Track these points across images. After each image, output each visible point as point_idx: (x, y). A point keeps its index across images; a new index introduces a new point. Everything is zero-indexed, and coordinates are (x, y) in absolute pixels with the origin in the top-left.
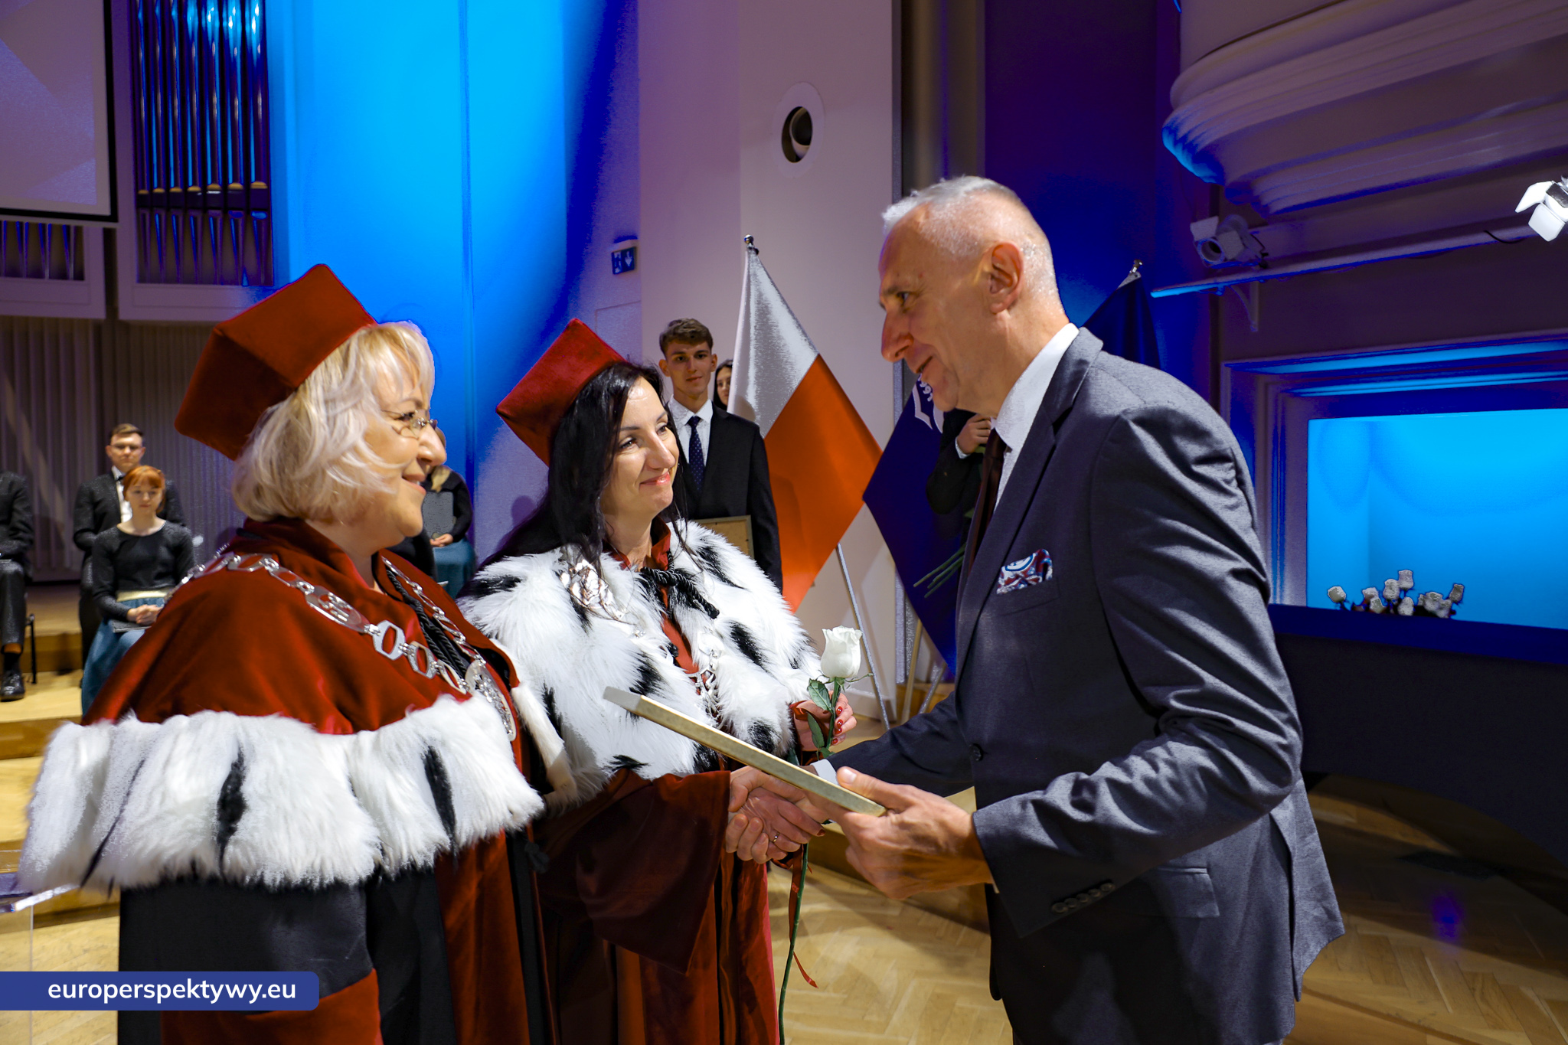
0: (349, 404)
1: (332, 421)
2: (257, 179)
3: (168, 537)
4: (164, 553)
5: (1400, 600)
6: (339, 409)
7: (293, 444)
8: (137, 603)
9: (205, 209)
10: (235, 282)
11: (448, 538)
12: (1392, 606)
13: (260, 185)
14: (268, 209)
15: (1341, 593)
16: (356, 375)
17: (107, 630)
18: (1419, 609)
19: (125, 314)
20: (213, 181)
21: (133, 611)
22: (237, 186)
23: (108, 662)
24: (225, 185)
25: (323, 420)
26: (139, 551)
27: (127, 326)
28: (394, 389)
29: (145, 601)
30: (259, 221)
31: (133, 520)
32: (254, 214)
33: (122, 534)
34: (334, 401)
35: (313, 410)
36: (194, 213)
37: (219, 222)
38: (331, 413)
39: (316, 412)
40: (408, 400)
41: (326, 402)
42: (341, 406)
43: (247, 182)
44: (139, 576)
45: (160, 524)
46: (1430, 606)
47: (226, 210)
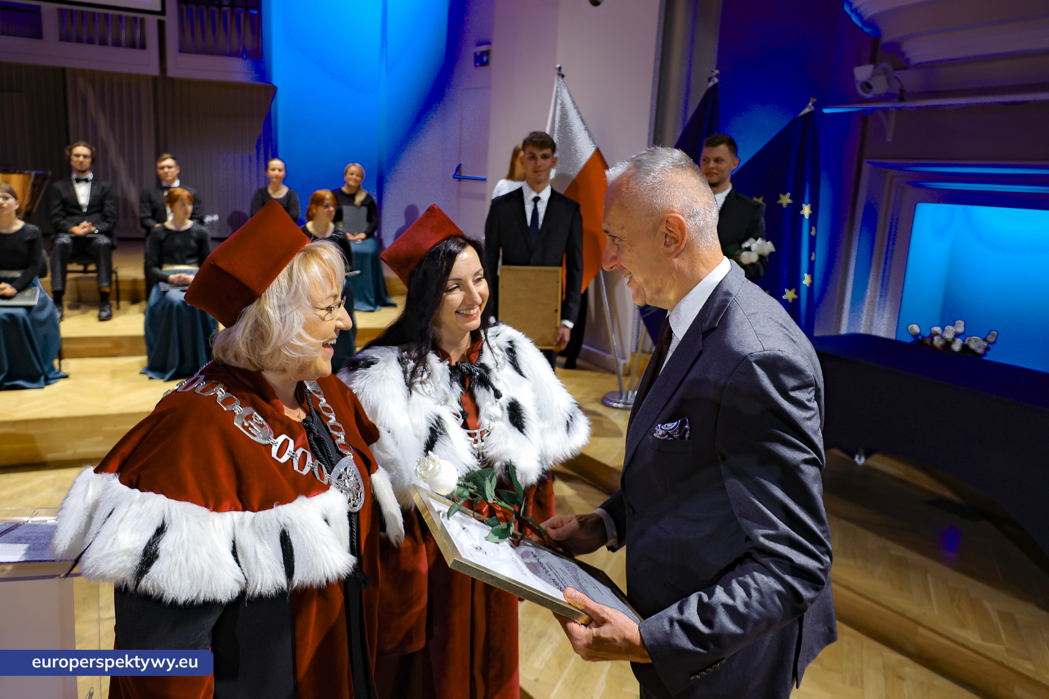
0: (294, 308)
1: (283, 319)
3: (194, 234)
4: (193, 243)
5: (954, 340)
6: (287, 312)
7: (260, 333)
8: (175, 272)
9: (220, 6)
10: (237, 55)
11: (363, 235)
12: (948, 344)
14: (259, 9)
15: (916, 329)
16: (297, 288)
17: (159, 288)
18: (965, 347)
19: (172, 72)
21: (172, 277)
23: (159, 307)
25: (278, 318)
26: (178, 241)
27: (172, 80)
28: (320, 292)
29: (180, 272)
30: (253, 16)
31: (173, 221)
32: (250, 11)
33: (166, 230)
34: (284, 305)
35: (271, 312)
36: (213, 8)
37: (229, 15)
38: (283, 315)
39: (273, 313)
40: (329, 297)
41: (279, 307)
42: (289, 309)
44: (177, 256)
45: (189, 224)
46: (973, 346)
47: (233, 7)
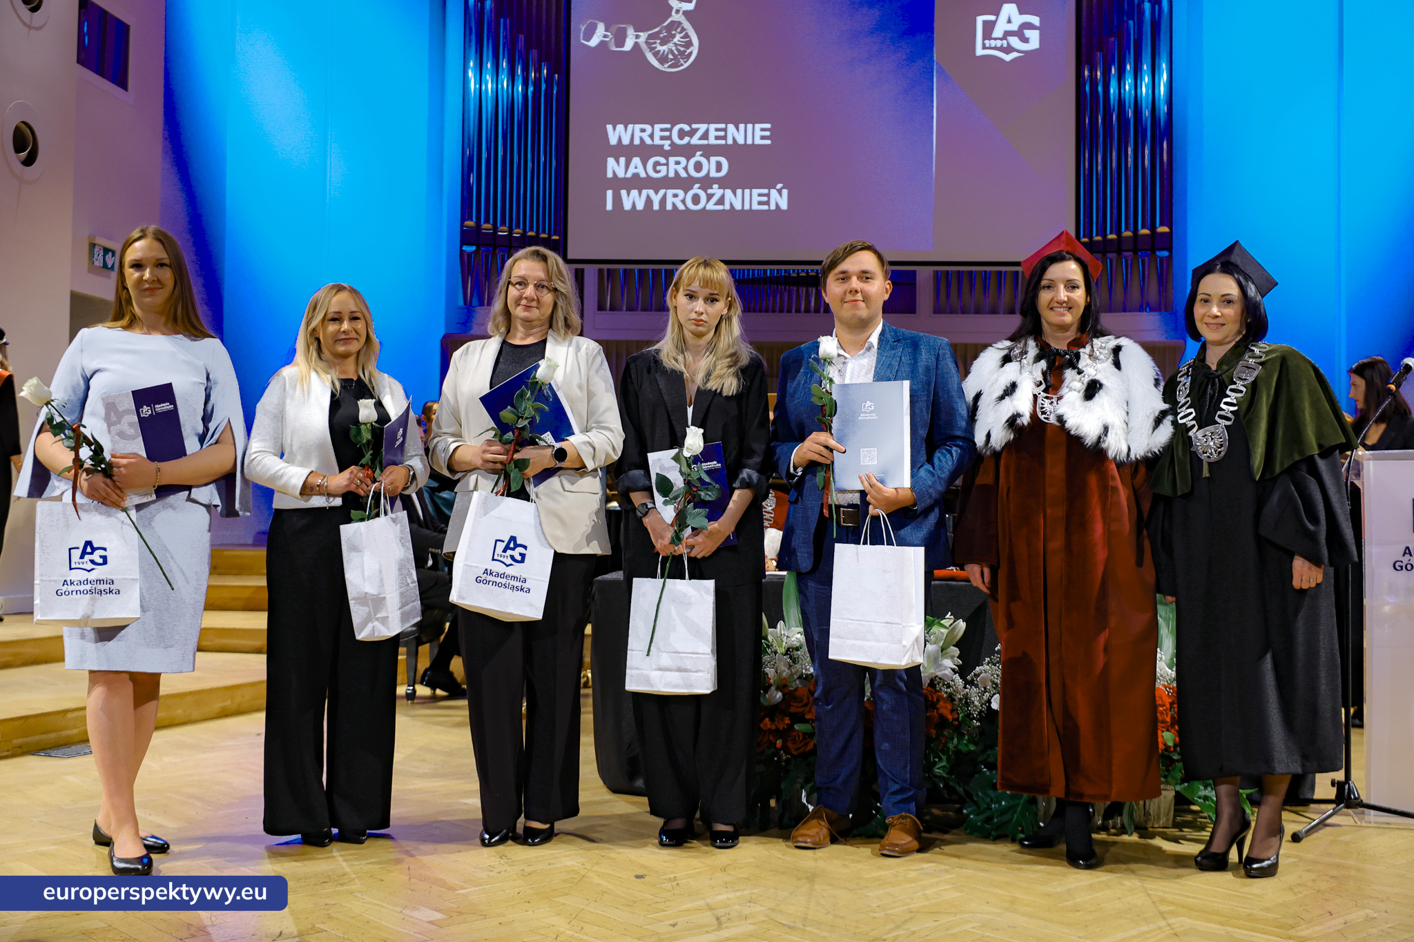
2: (1161, 225)
9: (1119, 251)
10: (1141, 309)
13: (1165, 229)
14: (1170, 249)
20: (1127, 229)
22: (1146, 231)
24: (1135, 230)
30: (1161, 259)
32: (1158, 253)
36: (1110, 255)
37: (1129, 262)
43: (1153, 228)
47: (1135, 251)
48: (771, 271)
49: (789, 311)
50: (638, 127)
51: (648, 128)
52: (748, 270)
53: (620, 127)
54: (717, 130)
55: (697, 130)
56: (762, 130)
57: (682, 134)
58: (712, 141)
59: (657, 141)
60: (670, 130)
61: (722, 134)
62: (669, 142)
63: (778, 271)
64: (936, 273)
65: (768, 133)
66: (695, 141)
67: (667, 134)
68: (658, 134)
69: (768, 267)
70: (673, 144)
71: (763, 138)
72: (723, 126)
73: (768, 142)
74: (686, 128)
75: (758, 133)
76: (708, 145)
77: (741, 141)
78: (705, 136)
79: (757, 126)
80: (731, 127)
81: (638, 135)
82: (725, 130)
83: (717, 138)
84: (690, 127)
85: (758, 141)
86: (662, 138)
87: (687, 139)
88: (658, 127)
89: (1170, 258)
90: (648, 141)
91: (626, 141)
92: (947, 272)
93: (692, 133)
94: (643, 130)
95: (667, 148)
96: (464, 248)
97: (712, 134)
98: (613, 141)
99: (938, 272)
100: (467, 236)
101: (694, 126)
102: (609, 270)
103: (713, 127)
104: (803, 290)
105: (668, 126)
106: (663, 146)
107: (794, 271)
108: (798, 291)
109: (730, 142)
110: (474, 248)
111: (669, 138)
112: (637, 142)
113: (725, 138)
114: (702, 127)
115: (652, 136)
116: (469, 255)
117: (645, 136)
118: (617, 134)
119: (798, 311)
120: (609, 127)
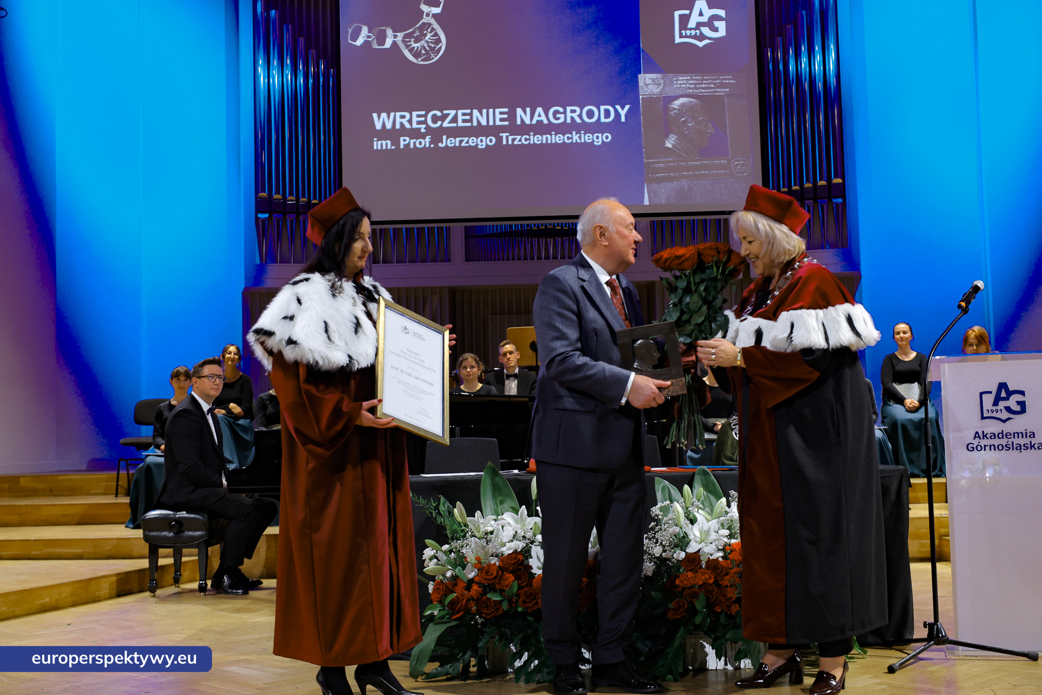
2: (836, 177)
10: (822, 246)
13: (839, 181)
14: (844, 197)
20: (808, 181)
22: (823, 183)
24: (815, 182)
30: (837, 204)
32: (834, 200)
43: (829, 180)
47: (815, 199)
48: (515, 225)
49: (532, 258)
50: (398, 114)
51: (407, 115)
52: (497, 226)
53: (384, 115)
54: (464, 114)
55: (448, 115)
56: (501, 113)
57: (435, 119)
58: (460, 124)
59: (415, 126)
60: (425, 116)
61: (468, 117)
62: (424, 126)
63: (521, 225)
64: (652, 223)
65: (506, 116)
66: (446, 124)
67: (423, 119)
68: (415, 119)
69: (513, 223)
70: (428, 127)
71: (502, 120)
72: (468, 111)
73: (506, 123)
74: (439, 114)
75: (498, 116)
76: (457, 127)
77: (484, 122)
78: (455, 120)
79: (498, 111)
80: (476, 113)
81: (398, 120)
82: (471, 114)
83: (464, 121)
84: (442, 113)
85: (498, 123)
86: (419, 123)
87: (439, 123)
88: (415, 114)
89: (844, 204)
90: (408, 126)
91: (389, 126)
92: (662, 221)
93: (444, 117)
94: (403, 117)
95: (423, 131)
96: (260, 216)
97: (460, 118)
98: (378, 126)
99: (654, 221)
100: (261, 205)
101: (445, 112)
102: (381, 230)
103: (460, 112)
104: (543, 241)
105: (423, 113)
106: (420, 128)
107: (535, 225)
108: (538, 241)
109: (475, 124)
110: (267, 215)
111: (425, 122)
112: (398, 126)
113: (471, 121)
114: (453, 113)
115: (410, 121)
116: (264, 220)
117: (404, 121)
118: (381, 121)
119: (539, 258)
120: (375, 115)
